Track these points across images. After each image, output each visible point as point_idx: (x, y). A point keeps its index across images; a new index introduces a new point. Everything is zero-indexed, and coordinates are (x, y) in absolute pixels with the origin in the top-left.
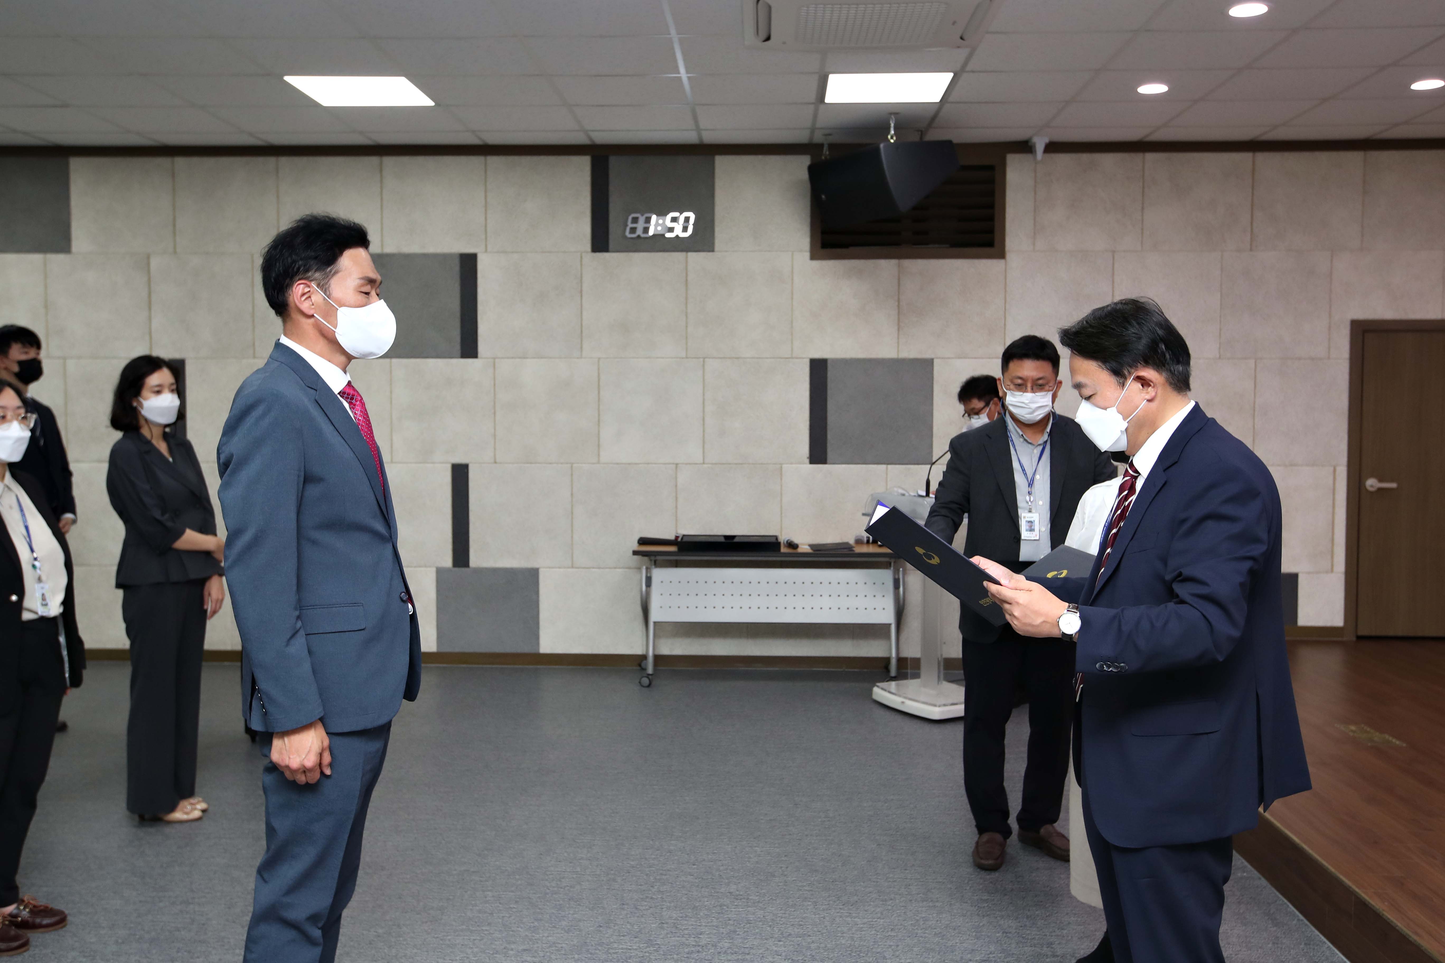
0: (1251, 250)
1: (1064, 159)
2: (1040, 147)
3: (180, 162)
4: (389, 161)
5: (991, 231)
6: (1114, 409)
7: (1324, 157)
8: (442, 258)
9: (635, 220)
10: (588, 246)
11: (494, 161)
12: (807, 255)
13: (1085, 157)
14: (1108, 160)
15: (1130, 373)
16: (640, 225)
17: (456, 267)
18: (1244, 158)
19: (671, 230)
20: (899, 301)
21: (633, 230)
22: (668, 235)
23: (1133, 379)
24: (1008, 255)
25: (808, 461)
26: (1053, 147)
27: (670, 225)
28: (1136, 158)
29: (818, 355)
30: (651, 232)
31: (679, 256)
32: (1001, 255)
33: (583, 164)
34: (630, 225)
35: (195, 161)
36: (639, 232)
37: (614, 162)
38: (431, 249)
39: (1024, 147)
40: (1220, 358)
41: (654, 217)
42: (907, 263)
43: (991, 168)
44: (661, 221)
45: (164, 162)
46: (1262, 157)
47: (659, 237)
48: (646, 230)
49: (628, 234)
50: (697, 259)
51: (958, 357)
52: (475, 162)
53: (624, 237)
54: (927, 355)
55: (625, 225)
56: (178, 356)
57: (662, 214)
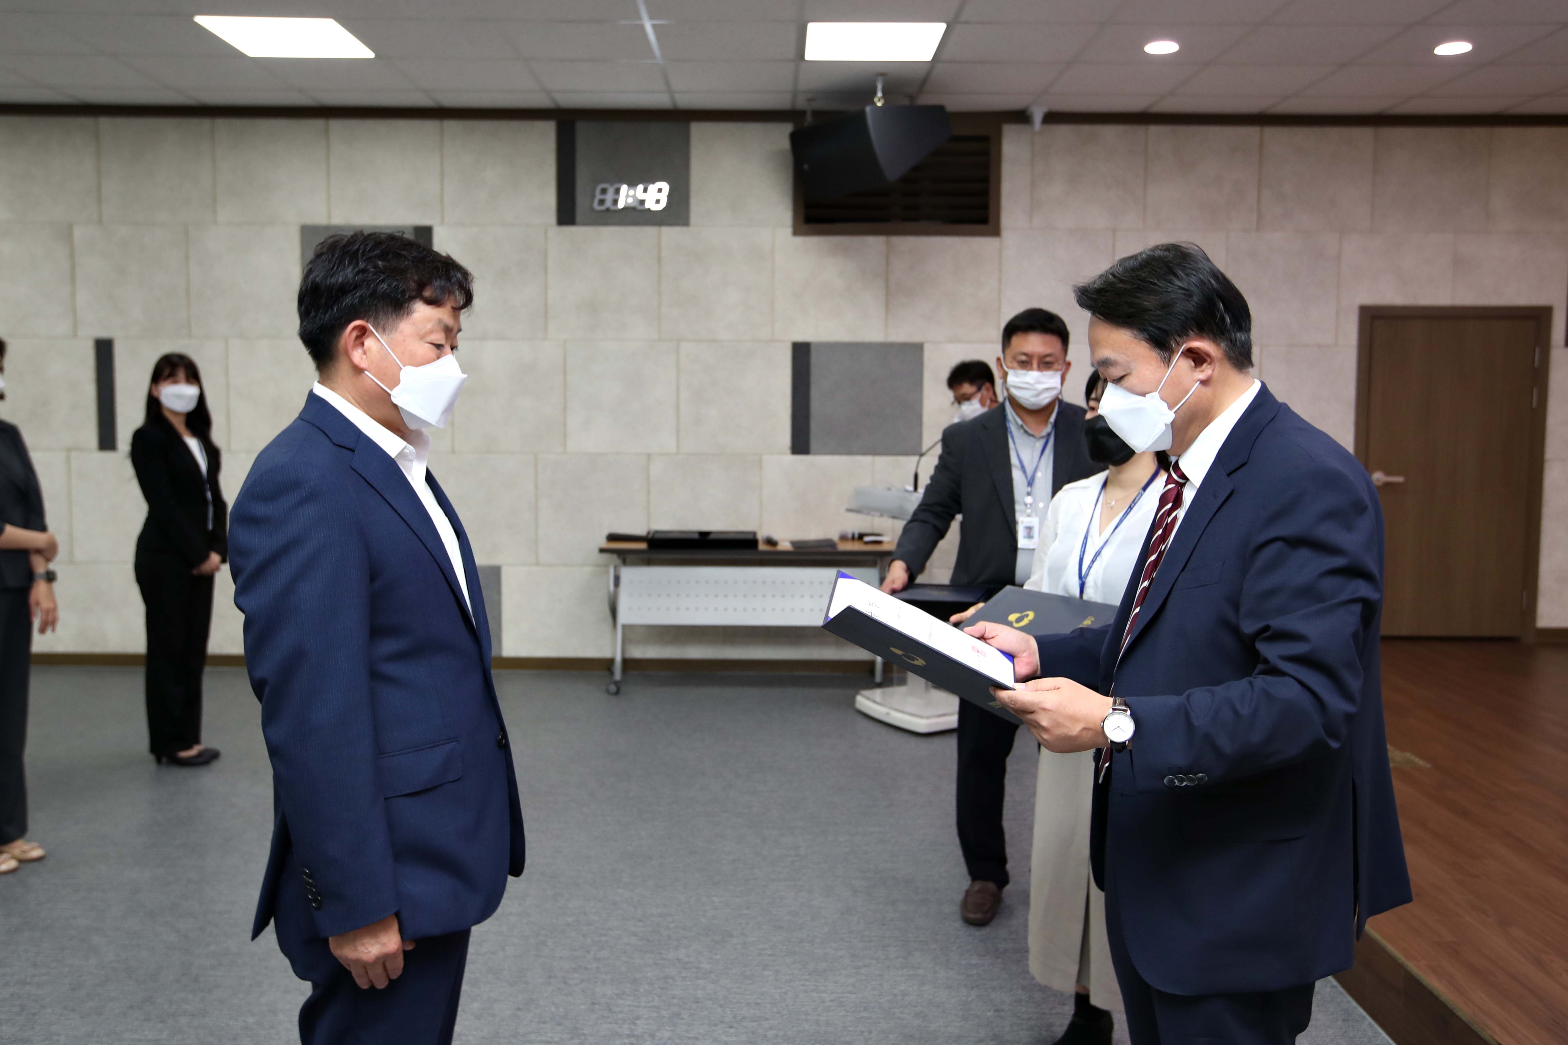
0: (1258, 230)
1: (1064, 131)
2: (1038, 117)
3: (105, 122)
4: (336, 125)
5: (985, 207)
6: (1156, 394)
7: (1334, 133)
9: (604, 191)
10: (552, 217)
11: (451, 126)
12: (789, 230)
13: (1086, 129)
14: (1109, 132)
15: (1179, 345)
16: (609, 197)
18: (1251, 132)
19: (643, 202)
20: (887, 280)
21: (602, 202)
22: (640, 207)
23: (1182, 352)
24: (1004, 233)
25: (788, 451)
26: (1053, 118)
27: (642, 196)
28: (1139, 131)
29: (800, 338)
30: (621, 205)
31: (650, 231)
32: (996, 232)
33: (548, 130)
34: (598, 196)
35: (122, 122)
36: (608, 204)
37: (582, 128)
38: (382, 220)
39: (1021, 117)
41: (624, 188)
42: (897, 240)
43: (985, 139)
44: (631, 192)
45: (87, 122)
46: (1271, 132)
47: (629, 210)
48: (615, 202)
49: (596, 206)
50: (670, 234)
51: (951, 341)
52: (430, 126)
53: (592, 209)
54: (916, 339)
55: (593, 196)
56: (104, 334)
57: (632, 184)
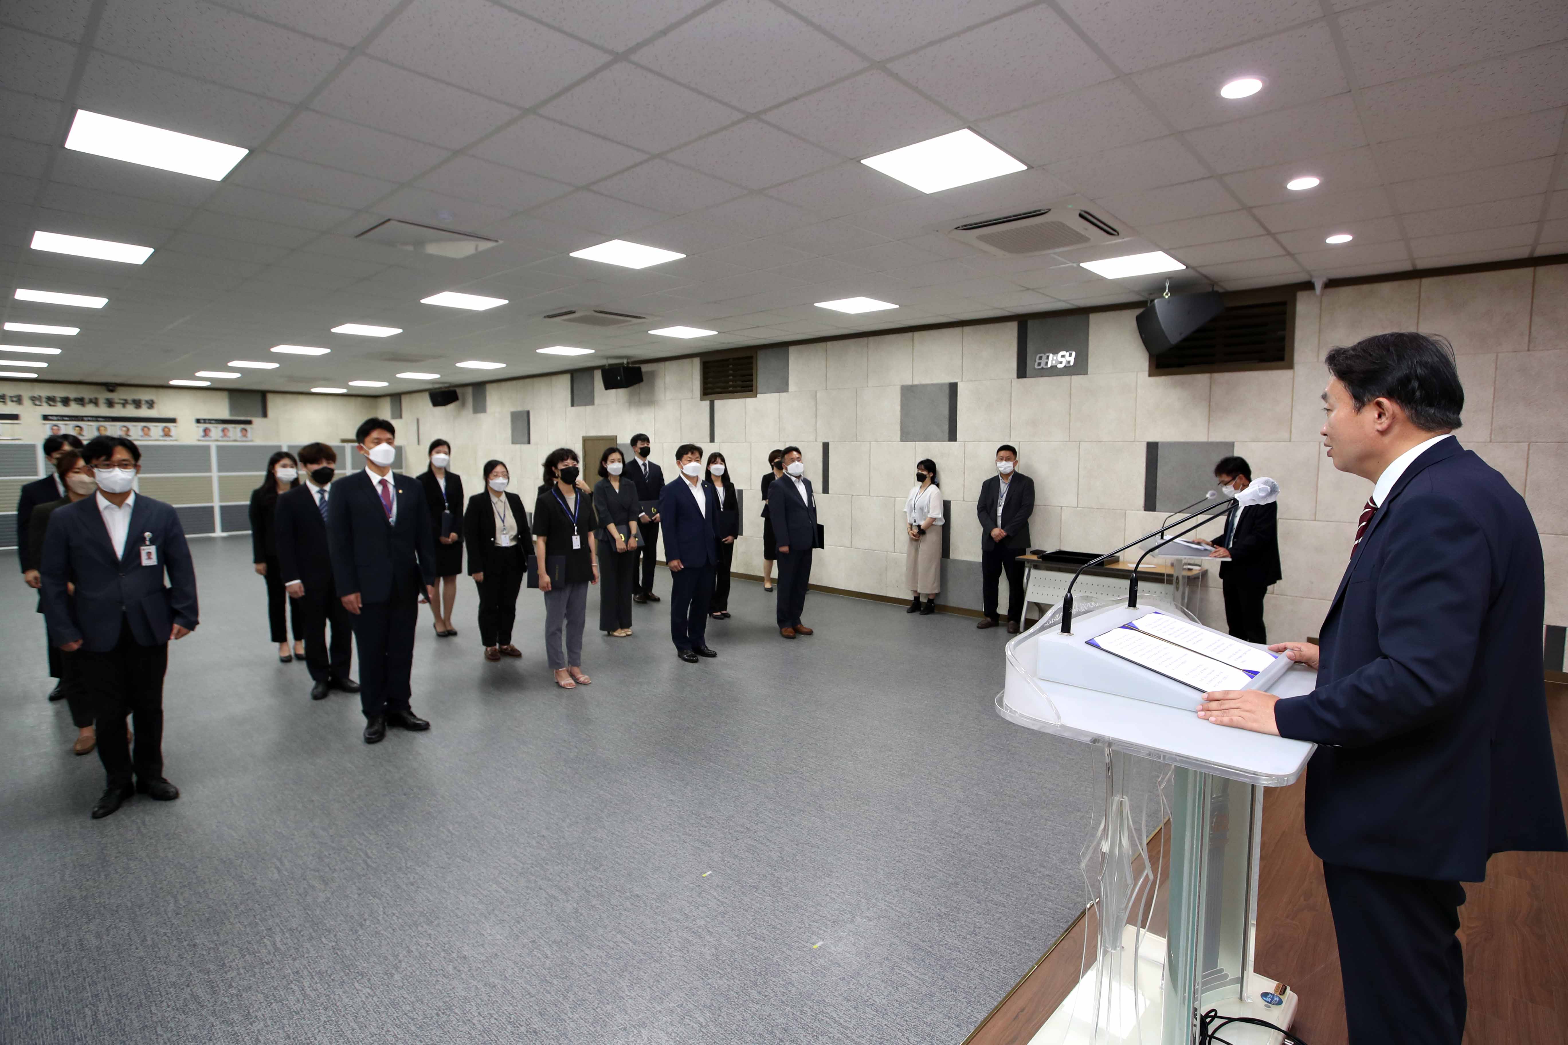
0: (1529, 350)
1: (1346, 292)
2: (1318, 286)
3: (829, 344)
4: (917, 335)
5: (1283, 349)
8: (941, 385)
9: (1041, 358)
10: (1015, 375)
11: (967, 329)
12: (1147, 373)
13: (1366, 288)
14: (1386, 288)
16: (1043, 362)
17: (947, 391)
18: (1526, 273)
19: (1061, 363)
20: (1210, 402)
21: (1039, 364)
22: (1060, 366)
24: (1297, 366)
25: (1143, 509)
26: (1332, 283)
27: (1060, 359)
28: (1414, 283)
29: (1152, 439)
30: (1049, 365)
31: (1066, 378)
32: (1290, 366)
33: (1013, 327)
34: (1038, 361)
35: (835, 343)
36: (1043, 365)
37: (1030, 323)
38: (935, 381)
39: (1308, 286)
40: (1491, 442)
41: (1051, 355)
42: (1217, 376)
43: (1284, 303)
44: (1055, 358)
45: (823, 344)
46: (1541, 271)
47: (1054, 367)
48: (1047, 363)
49: (1036, 367)
50: (1077, 380)
51: (1253, 441)
52: (957, 331)
53: (1035, 369)
54: (1229, 439)
55: (1035, 361)
56: (826, 441)
57: (1055, 353)
